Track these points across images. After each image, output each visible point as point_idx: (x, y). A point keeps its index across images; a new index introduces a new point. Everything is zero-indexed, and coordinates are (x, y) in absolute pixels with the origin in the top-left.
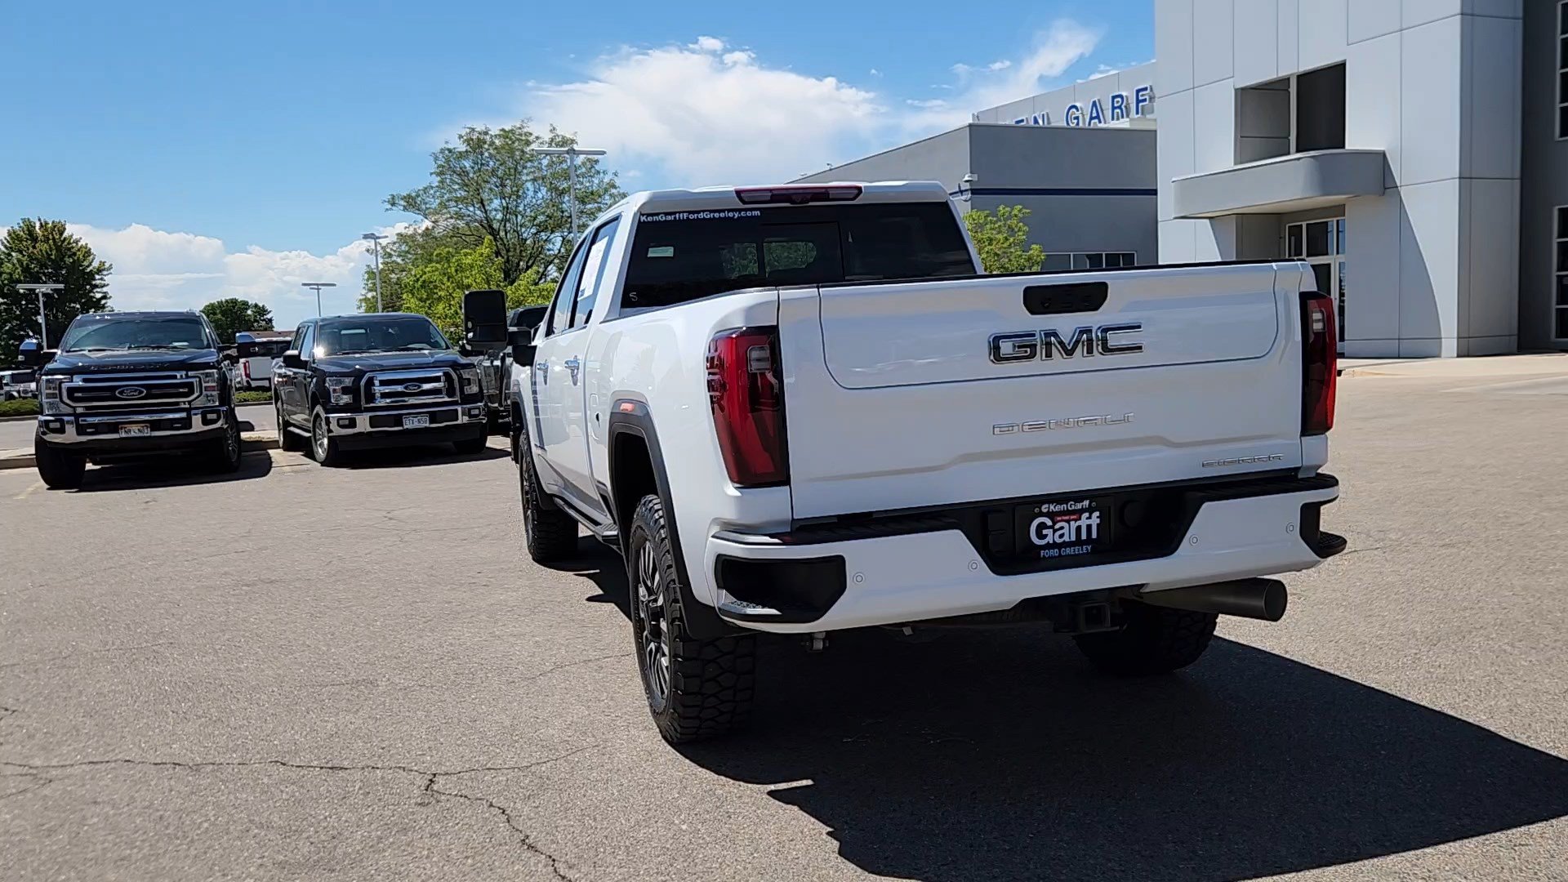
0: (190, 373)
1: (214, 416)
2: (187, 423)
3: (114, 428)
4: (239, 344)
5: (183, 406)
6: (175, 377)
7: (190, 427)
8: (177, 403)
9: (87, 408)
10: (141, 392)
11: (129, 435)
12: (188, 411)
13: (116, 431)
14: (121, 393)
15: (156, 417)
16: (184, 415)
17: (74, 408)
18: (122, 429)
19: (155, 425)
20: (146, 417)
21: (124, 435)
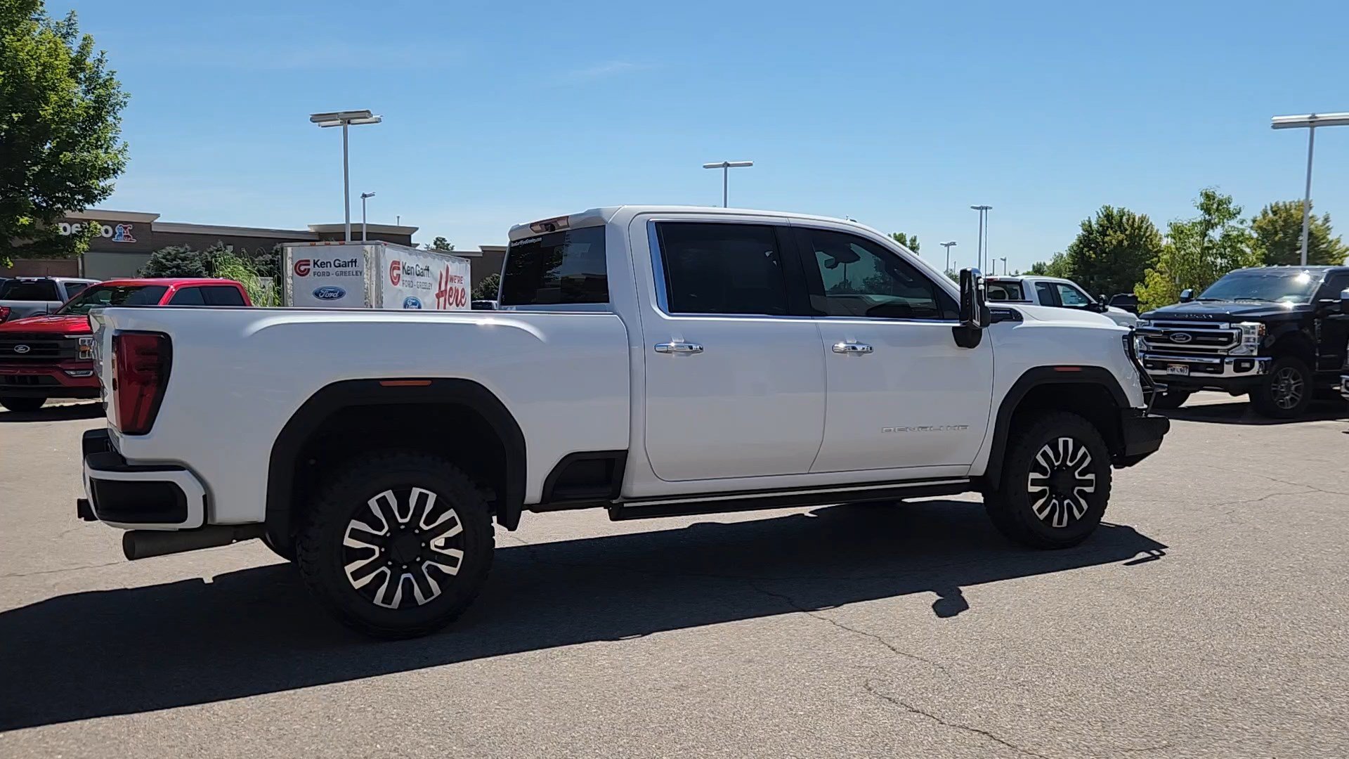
0: (1233, 325)
1: (1247, 365)
2: (1219, 368)
3: (1164, 366)
4: (1342, 300)
5: (1219, 353)
6: (1217, 327)
7: (1222, 372)
8: (1216, 350)
9: (1154, 347)
10: (1188, 338)
11: (1173, 373)
12: (1222, 357)
13: (1165, 368)
14: (1174, 337)
15: (1196, 360)
16: (1217, 361)
17: (1147, 346)
18: (1169, 367)
19: (1193, 367)
20: (1187, 360)
21: (1170, 372)
